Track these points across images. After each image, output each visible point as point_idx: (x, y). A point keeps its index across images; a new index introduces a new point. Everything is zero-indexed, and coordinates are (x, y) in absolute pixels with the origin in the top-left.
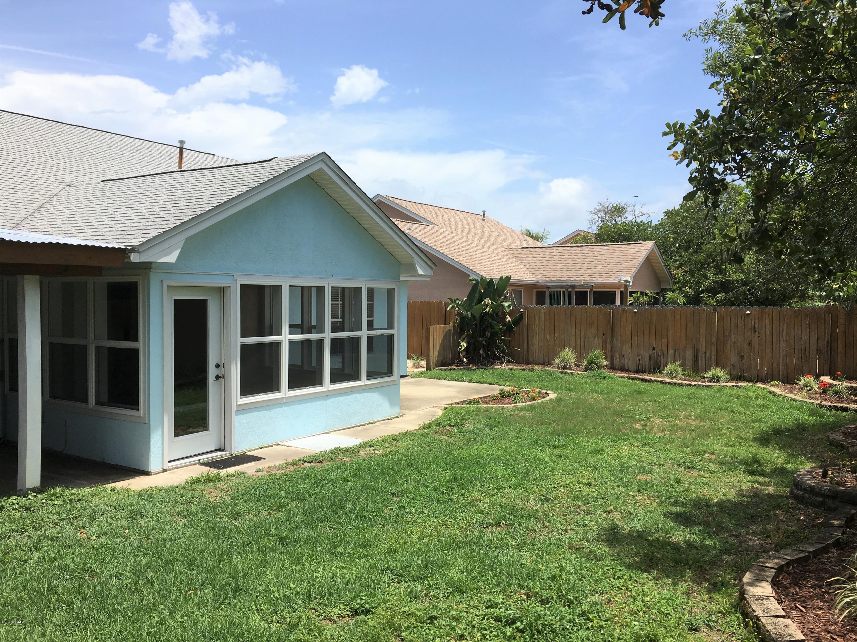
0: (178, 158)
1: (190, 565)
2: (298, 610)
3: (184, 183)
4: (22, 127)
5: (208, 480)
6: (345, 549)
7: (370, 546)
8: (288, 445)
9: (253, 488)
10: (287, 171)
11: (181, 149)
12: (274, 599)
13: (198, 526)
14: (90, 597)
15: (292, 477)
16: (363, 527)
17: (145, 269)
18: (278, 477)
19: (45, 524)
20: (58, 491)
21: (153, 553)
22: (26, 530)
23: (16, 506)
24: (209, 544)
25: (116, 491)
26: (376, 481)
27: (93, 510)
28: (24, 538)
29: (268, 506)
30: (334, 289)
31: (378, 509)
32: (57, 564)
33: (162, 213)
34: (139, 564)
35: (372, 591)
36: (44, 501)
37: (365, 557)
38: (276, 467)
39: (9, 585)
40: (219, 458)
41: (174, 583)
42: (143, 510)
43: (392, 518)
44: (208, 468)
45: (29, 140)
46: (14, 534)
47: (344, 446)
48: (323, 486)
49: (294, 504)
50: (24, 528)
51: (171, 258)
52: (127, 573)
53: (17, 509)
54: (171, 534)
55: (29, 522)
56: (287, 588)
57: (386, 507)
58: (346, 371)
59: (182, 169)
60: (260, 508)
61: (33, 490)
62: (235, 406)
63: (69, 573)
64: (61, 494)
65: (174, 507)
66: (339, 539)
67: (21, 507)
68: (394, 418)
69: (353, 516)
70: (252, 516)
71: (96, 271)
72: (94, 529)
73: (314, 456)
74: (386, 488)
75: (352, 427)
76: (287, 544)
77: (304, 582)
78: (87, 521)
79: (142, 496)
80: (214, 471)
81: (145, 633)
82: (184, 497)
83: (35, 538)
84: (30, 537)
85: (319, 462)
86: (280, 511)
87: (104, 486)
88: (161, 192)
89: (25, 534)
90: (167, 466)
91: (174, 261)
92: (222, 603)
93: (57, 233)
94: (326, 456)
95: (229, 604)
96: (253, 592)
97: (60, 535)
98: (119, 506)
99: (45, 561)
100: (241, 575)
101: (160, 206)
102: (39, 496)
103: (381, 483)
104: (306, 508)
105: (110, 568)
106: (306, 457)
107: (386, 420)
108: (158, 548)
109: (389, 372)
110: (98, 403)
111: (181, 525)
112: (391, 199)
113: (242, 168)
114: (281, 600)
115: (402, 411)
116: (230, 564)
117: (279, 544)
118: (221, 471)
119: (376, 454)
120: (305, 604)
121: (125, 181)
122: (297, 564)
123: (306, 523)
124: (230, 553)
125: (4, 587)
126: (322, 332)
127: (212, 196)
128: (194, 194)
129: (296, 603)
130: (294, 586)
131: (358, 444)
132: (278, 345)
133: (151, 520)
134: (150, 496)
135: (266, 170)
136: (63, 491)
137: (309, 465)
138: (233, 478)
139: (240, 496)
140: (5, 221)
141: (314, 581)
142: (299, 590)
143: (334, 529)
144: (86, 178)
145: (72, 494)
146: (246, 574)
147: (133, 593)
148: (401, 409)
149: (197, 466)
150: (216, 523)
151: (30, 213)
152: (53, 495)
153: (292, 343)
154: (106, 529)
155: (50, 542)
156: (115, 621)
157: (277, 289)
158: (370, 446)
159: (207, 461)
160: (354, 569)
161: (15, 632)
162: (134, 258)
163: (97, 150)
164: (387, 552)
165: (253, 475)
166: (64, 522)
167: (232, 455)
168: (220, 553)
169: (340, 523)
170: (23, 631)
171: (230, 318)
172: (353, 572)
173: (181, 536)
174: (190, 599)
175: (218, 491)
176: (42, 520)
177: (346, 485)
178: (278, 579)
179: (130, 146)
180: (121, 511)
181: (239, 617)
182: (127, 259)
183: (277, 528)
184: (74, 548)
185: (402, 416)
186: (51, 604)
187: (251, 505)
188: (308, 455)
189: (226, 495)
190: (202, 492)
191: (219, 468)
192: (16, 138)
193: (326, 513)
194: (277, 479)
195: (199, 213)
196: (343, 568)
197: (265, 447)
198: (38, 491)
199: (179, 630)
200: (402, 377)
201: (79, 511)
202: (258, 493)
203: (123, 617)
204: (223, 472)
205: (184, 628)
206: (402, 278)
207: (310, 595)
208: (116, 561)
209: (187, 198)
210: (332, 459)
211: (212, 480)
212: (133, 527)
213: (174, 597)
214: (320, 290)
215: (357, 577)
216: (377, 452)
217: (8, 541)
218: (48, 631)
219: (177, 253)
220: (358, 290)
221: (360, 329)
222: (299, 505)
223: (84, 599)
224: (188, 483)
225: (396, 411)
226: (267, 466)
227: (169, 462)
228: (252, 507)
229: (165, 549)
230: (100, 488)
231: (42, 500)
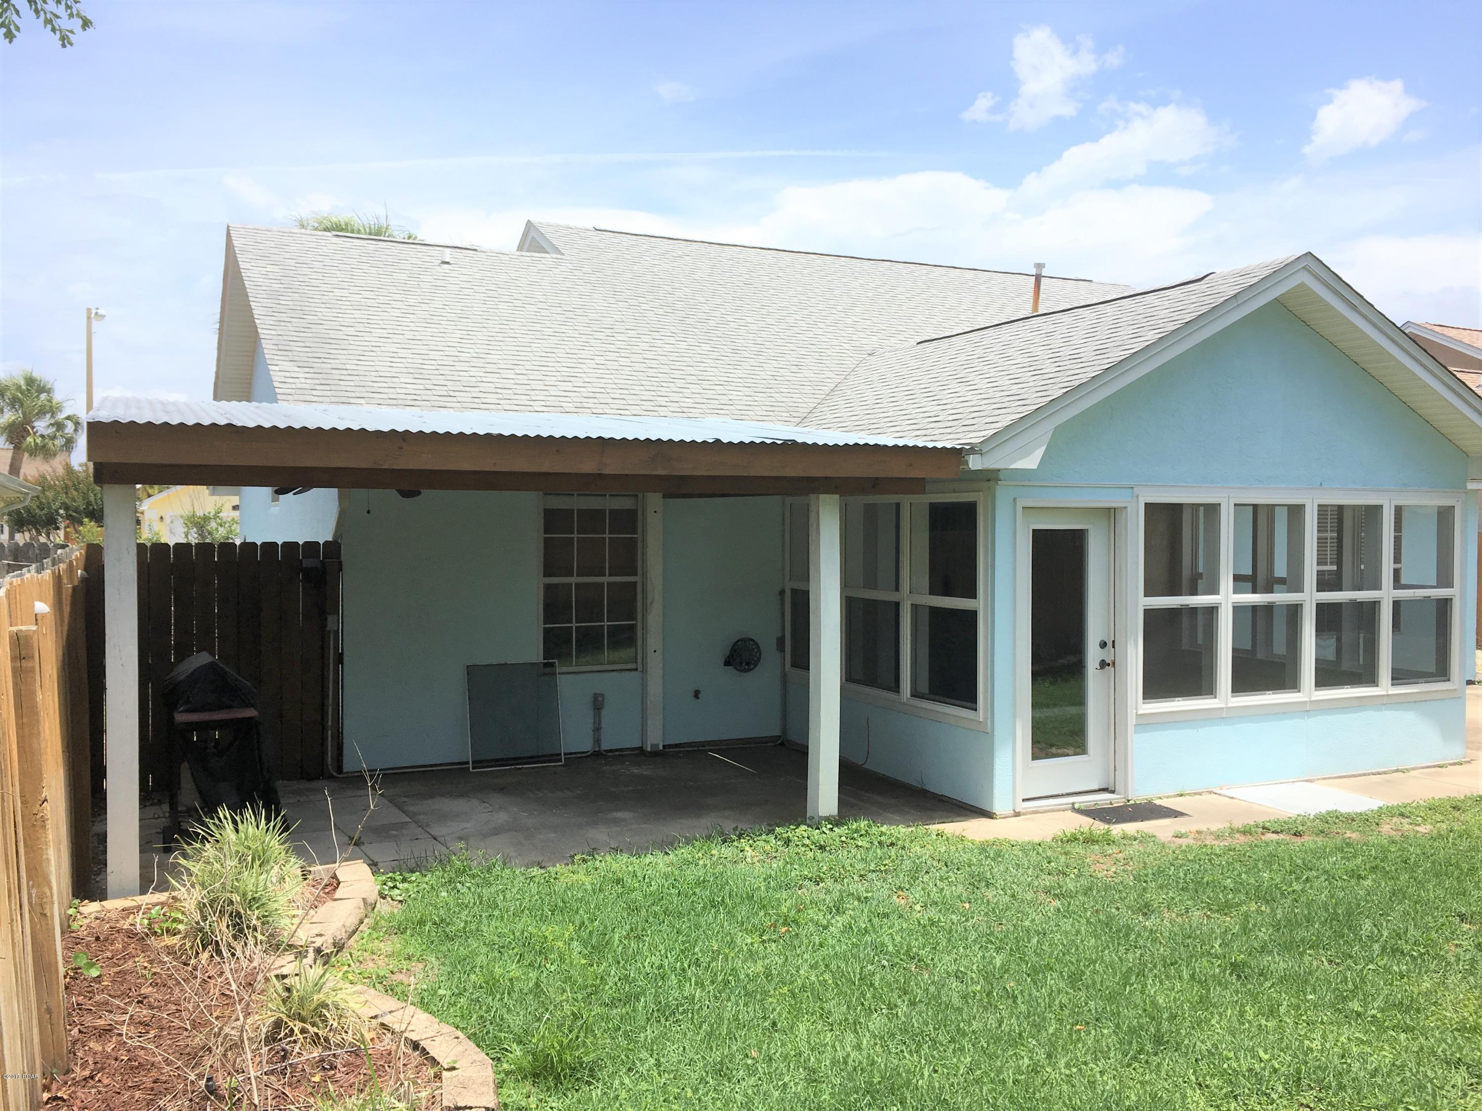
0: (1032, 294)
1: (1075, 979)
2: (1278, 1101)
3: (1049, 334)
4: (805, 272)
5: (1090, 840)
6: (1365, 1005)
7: (1418, 1011)
8: (1231, 795)
9: (1172, 864)
10: (1235, 296)
11: (1038, 278)
12: (1230, 1072)
13: (1080, 916)
14: (920, 1001)
15: (1244, 855)
16: (1401, 972)
17: (988, 480)
18: (1218, 852)
19: (848, 874)
20: (862, 826)
21: (1011, 949)
22: (822, 880)
23: (807, 842)
24: (1102, 951)
25: (944, 837)
26: (1421, 885)
27: (914, 862)
28: (820, 891)
29: (1202, 902)
30: (1323, 510)
31: (1429, 942)
32: (869, 939)
33: (1015, 387)
34: (990, 963)
35: (1429, 1098)
36: (843, 839)
37: (1407, 1029)
38: (1211, 833)
39: (806, 960)
40: (1107, 804)
41: (1050, 1006)
42: (989, 876)
43: (1461, 963)
44: (1091, 820)
45: (816, 290)
46: (806, 883)
47: (1344, 809)
48: (1307, 880)
49: (1253, 907)
50: (819, 876)
51: (1031, 462)
52: (974, 975)
53: (808, 846)
54: (1037, 922)
55: (825, 868)
56: (1252, 1058)
57: (1447, 940)
58: (1346, 665)
59: (1040, 312)
60: (1189, 903)
61: (828, 819)
62: (1134, 717)
63: (887, 957)
64: (866, 831)
65: (1037, 877)
66: (1350, 985)
67: (813, 843)
68: (1451, 764)
69: (1376, 947)
70: (1174, 915)
71: (916, 485)
72: (917, 893)
73: (1285, 822)
74: (1445, 902)
75: (1360, 775)
76: (1245, 977)
77: (1285, 1053)
78: (906, 879)
79: (986, 851)
80: (1100, 827)
81: (1011, 1081)
82: (1052, 864)
83: (836, 895)
84: (828, 892)
85: (1295, 834)
86: (1226, 914)
87: (927, 827)
88: (1011, 352)
89: (821, 885)
90: (1023, 807)
91: (1035, 467)
92: (1135, 1058)
93: (859, 428)
94: (1309, 824)
95: (1147, 1062)
96: (1190, 1051)
97: (869, 895)
98: (952, 862)
99: (853, 932)
100: (1165, 1016)
101: (1011, 377)
102: (835, 829)
103: (1431, 892)
104: (1278, 916)
105: (945, 963)
106: (1269, 821)
107: (1435, 766)
108: (1018, 942)
109: (1442, 672)
110: (915, 694)
111: (1052, 909)
112: (1438, 329)
113: (1150, 298)
114: (1244, 1076)
115: (1470, 751)
116: (1143, 992)
117: (1231, 974)
118: (1112, 827)
119: (1417, 832)
120: (1290, 1093)
121: (953, 339)
122: (1268, 1017)
123: (1279, 945)
124: (1141, 974)
125: (800, 961)
126: (1299, 588)
127: (1098, 352)
128: (1066, 352)
129: (1273, 1089)
130: (1267, 1057)
131: (1376, 808)
132: (1212, 611)
133: (1002, 892)
134: (998, 854)
135: (1194, 298)
136: (869, 826)
137: (1275, 837)
138: (1134, 843)
139: (1150, 876)
140: (788, 415)
141: (1306, 1055)
142: (1277, 1066)
143: (1337, 964)
144: (893, 340)
145: (882, 834)
146: (1173, 1017)
147: (986, 1009)
148: (1468, 748)
149: (1069, 813)
150: (1111, 917)
151: (819, 401)
152: (856, 831)
153: (1238, 609)
154: (935, 896)
155: (856, 903)
156: (962, 1049)
157: (1213, 510)
158: (1402, 815)
159: (1086, 806)
160: (1387, 1047)
161: (819, 1033)
162: (974, 463)
163: (908, 295)
164: (1456, 1029)
165: (1170, 842)
166: (874, 876)
167: (1129, 801)
168: (1124, 970)
169: (1351, 957)
170: (829, 1035)
171: (1127, 560)
172: (1384, 1053)
173: (1054, 929)
174: (1078, 1040)
175: (1109, 861)
176: (843, 867)
177: (1358, 884)
178: (1234, 1037)
179: (956, 283)
180: (955, 871)
181: (1166, 1089)
182: (963, 464)
183: (1223, 945)
184: (891, 918)
185: (1469, 762)
186: (865, 1000)
187: (1171, 894)
188: (1272, 819)
189: (1124, 871)
190: (1082, 858)
191: (1109, 822)
192: (799, 289)
193: (1319, 932)
194: (1216, 855)
195: (1077, 383)
196: (1362, 1042)
197: (1188, 794)
198: (837, 822)
199: (1065, 1087)
200: (1470, 682)
201: (893, 861)
202: (1182, 875)
203: (973, 1045)
204: (1117, 830)
205: (1073, 1086)
206: (1471, 486)
207: (1299, 1079)
208: (955, 951)
209: (1055, 358)
210: (1322, 832)
211: (1097, 841)
212: (976, 900)
213: (1051, 1031)
214: (1296, 512)
215: (1394, 1065)
216: (1417, 828)
217: (800, 892)
218: (865, 1042)
219: (1039, 453)
220: (1375, 511)
221: (1377, 586)
222: (1263, 908)
223: (913, 1003)
224: (1057, 841)
225: (1456, 751)
226: (1194, 828)
227: (1023, 800)
228: (1173, 898)
229: (1029, 945)
230: (922, 829)
231: (841, 837)
